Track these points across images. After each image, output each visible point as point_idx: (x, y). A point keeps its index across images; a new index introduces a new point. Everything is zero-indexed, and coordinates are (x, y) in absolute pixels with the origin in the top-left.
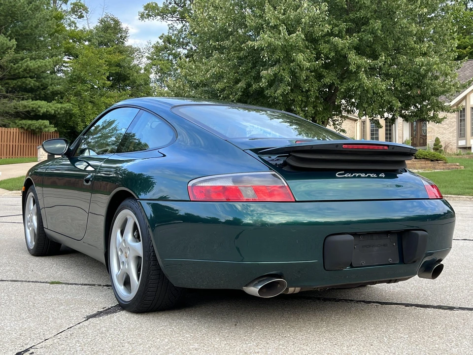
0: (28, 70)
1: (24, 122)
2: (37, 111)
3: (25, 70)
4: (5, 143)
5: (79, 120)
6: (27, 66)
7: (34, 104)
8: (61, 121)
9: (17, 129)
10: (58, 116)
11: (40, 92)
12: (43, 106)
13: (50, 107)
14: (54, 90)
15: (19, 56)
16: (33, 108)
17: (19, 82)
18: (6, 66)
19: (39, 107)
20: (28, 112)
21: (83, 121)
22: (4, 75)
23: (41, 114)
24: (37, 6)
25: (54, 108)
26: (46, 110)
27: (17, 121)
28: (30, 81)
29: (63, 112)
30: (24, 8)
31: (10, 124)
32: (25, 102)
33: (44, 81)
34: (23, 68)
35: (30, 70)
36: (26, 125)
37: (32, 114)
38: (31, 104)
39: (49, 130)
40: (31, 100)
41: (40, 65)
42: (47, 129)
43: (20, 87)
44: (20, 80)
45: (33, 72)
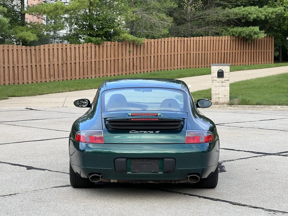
1: (235, 29)
2: (247, 18)
4: (217, 52)
7: (244, 11)
9: (229, 37)
10: (270, 21)
12: (253, 12)
13: (261, 12)
16: (243, 15)
19: (249, 13)
20: (239, 20)
23: (252, 21)
25: (265, 13)
26: (255, 16)
27: (228, 29)
29: (274, 16)
31: (222, 32)
32: (236, 10)
36: (236, 32)
37: (243, 21)
39: (258, 37)
40: (242, 7)
42: (256, 36)
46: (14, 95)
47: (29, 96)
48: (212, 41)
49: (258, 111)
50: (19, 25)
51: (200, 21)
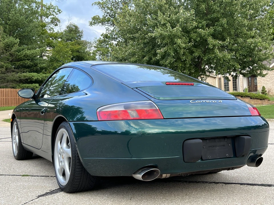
0: (26, 56)
1: (24, 85)
2: (32, 79)
3: (25, 56)
4: (14, 98)
6: (26, 54)
7: (30, 75)
11: (33, 68)
12: (35, 76)
13: (39, 76)
14: (41, 67)
15: (21, 48)
17: (21, 63)
18: (14, 54)
19: (33, 76)
20: (27, 79)
22: (13, 59)
23: (34, 81)
24: (31, 20)
25: (41, 77)
26: (36, 78)
27: (20, 85)
28: (27, 62)
30: (24, 21)
31: (16, 86)
32: (25, 74)
33: (35, 62)
34: (23, 55)
35: (27, 55)
36: (26, 87)
37: (29, 80)
38: (28, 75)
40: (28, 73)
41: (33, 53)
42: (37, 89)
43: (22, 65)
44: (22, 61)
45: (29, 57)
48: (11, 91)
51: (3, 80)
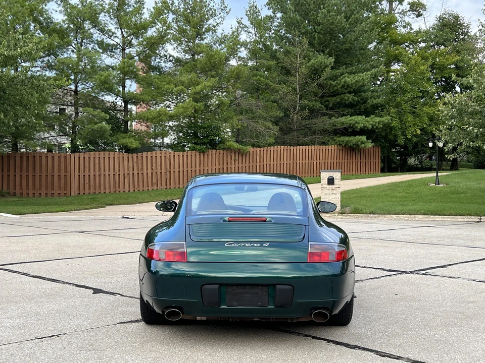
0: (346, 86)
1: (342, 138)
2: (354, 127)
3: (343, 86)
5: (400, 133)
6: (345, 82)
7: (351, 120)
8: (381, 135)
9: (336, 146)
10: (377, 131)
11: (360, 107)
12: (360, 122)
13: (368, 122)
14: (374, 104)
15: (338, 72)
16: (350, 125)
17: (337, 99)
18: (326, 84)
19: (356, 123)
20: (346, 129)
21: (403, 134)
22: (324, 93)
23: (359, 130)
24: (357, 18)
25: (372, 123)
26: (362, 125)
27: (335, 138)
28: (348, 97)
29: (381, 126)
30: (342, 23)
31: (329, 141)
32: (343, 119)
33: (363, 95)
34: (341, 84)
35: (348, 86)
36: (343, 142)
37: (349, 130)
38: (348, 120)
39: (365, 146)
40: (349, 116)
41: (358, 80)
42: (363, 145)
43: (340, 103)
44: (339, 96)
45: (351, 88)
46: (112, 203)
47: (129, 204)
48: (318, 150)
49: (372, 221)
50: (122, 132)
51: (307, 130)
